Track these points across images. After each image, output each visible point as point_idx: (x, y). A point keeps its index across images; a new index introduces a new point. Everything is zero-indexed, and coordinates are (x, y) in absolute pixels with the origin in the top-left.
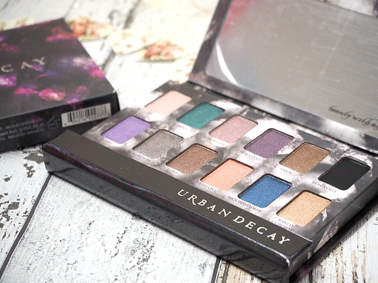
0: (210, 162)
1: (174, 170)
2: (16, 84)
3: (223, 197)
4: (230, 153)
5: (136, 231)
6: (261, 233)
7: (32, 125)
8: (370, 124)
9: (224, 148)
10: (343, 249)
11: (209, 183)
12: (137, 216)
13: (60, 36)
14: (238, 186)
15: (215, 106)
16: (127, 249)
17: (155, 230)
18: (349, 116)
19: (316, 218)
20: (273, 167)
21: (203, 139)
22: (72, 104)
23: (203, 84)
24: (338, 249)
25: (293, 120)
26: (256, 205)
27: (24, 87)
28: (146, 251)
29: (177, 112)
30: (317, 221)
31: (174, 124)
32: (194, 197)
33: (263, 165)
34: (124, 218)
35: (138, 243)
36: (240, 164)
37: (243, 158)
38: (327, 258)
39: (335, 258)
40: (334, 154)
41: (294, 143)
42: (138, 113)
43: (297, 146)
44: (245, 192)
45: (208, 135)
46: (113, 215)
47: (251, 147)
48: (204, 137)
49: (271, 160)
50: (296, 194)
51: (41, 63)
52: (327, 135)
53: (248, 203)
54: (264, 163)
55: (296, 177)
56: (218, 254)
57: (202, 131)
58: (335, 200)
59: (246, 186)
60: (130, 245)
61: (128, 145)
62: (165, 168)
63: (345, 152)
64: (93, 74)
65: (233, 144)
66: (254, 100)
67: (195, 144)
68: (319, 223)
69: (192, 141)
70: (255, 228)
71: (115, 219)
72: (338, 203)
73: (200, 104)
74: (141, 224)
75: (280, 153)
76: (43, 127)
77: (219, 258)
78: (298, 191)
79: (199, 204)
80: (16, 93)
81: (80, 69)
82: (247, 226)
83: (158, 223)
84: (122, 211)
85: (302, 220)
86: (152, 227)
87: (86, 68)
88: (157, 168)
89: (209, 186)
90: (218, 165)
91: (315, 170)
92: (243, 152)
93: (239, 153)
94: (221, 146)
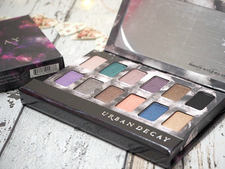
0: (120, 96)
1: (99, 101)
2: (2, 53)
3: (129, 116)
4: (132, 90)
5: (77, 137)
6: (153, 136)
7: (12, 76)
8: (214, 73)
9: (128, 88)
10: (201, 145)
11: (120, 108)
12: (77, 128)
13: (27, 25)
14: (137, 109)
15: (122, 64)
16: (72, 148)
17: (88, 136)
18: (201, 68)
19: (185, 126)
20: (158, 98)
21: (115, 83)
22: (36, 64)
23: (113, 52)
24: (198, 145)
25: (168, 71)
26: (149, 120)
27: (7, 55)
28: (83, 149)
29: (99, 68)
30: (186, 128)
31: (98, 75)
32: (112, 116)
33: (152, 97)
34: (69, 130)
35: (78, 144)
36: (138, 97)
37: (139, 93)
38: (192, 150)
39: (196, 150)
40: (194, 90)
41: (169, 84)
42: (75, 69)
43: (172, 86)
44: (142, 113)
45: (118, 81)
46: (63, 129)
47: (144, 87)
48: (116, 81)
49: (156, 94)
50: (172, 113)
51: (16, 40)
53: (144, 119)
55: (172, 103)
56: (127, 149)
57: (114, 78)
58: (195, 116)
59: (142, 109)
60: (74, 146)
61: (71, 87)
62: (93, 100)
63: (200, 88)
64: (48, 46)
65: (133, 85)
66: (144, 61)
67: (111, 86)
68: (187, 130)
69: (109, 84)
70: (149, 133)
71: (64, 131)
72: (197, 118)
73: (113, 63)
74: (80, 133)
75: (161, 90)
76: (19, 78)
77: (128, 152)
78: (173, 111)
79: (115, 120)
80: (2, 58)
81: (40, 43)
82: (144, 132)
83: (90, 132)
84: (68, 126)
85: (176, 128)
86: (87, 135)
87: (43, 43)
88: (88, 100)
89: (120, 109)
90: (125, 97)
91: (182, 99)
92: (139, 90)
93: (137, 91)
94: (126, 87)
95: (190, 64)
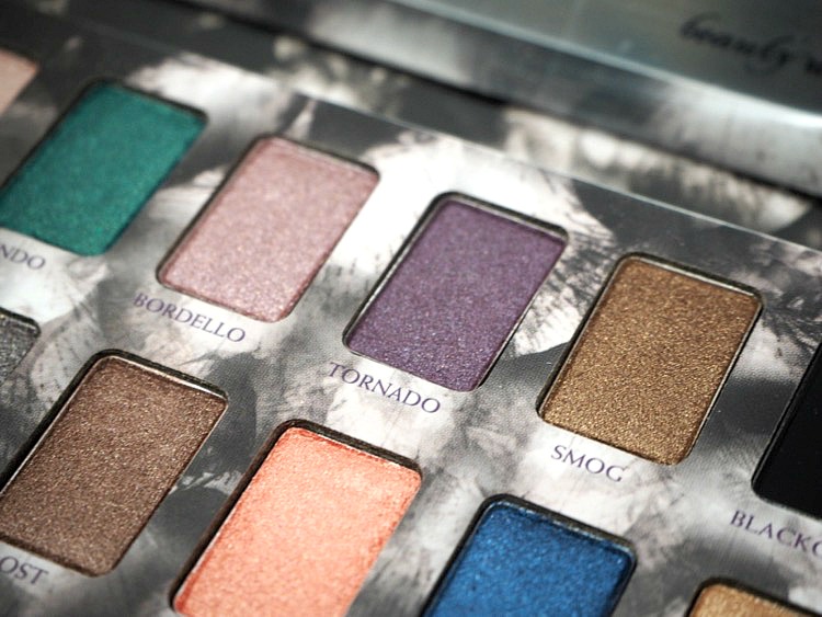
0: (193, 465)
1: (23, 557)
4: (282, 386)
9: (246, 357)
15: (156, 96)
18: (784, 58)
20: (512, 444)
21: (137, 317)
33: (461, 444)
37: (354, 411)
40: (784, 305)
41: (575, 266)
43: (597, 287)
45: (153, 288)
47: (376, 327)
48: (139, 301)
49: (490, 395)
52: (691, 153)
54: (464, 425)
55: (643, 493)
57: (119, 264)
65: (288, 324)
67: (101, 355)
69: (83, 340)
73: (82, 97)
75: (523, 344)
90: (240, 477)
92: (347, 370)
93: (327, 382)
94: (231, 348)
95: (692, 31)
